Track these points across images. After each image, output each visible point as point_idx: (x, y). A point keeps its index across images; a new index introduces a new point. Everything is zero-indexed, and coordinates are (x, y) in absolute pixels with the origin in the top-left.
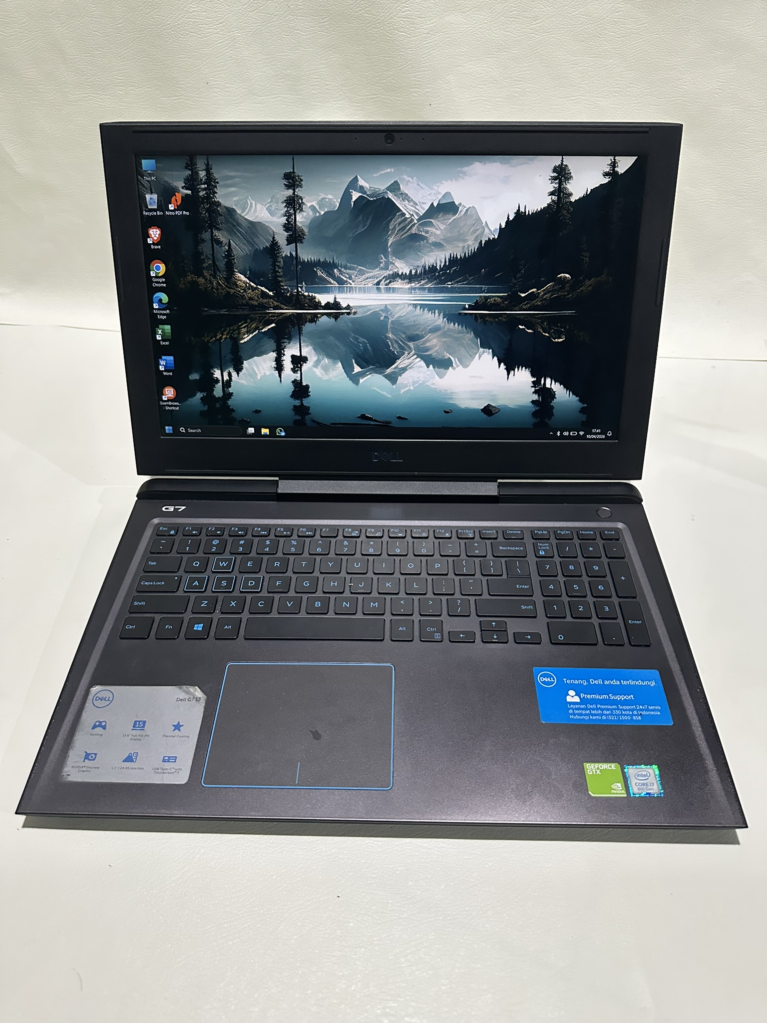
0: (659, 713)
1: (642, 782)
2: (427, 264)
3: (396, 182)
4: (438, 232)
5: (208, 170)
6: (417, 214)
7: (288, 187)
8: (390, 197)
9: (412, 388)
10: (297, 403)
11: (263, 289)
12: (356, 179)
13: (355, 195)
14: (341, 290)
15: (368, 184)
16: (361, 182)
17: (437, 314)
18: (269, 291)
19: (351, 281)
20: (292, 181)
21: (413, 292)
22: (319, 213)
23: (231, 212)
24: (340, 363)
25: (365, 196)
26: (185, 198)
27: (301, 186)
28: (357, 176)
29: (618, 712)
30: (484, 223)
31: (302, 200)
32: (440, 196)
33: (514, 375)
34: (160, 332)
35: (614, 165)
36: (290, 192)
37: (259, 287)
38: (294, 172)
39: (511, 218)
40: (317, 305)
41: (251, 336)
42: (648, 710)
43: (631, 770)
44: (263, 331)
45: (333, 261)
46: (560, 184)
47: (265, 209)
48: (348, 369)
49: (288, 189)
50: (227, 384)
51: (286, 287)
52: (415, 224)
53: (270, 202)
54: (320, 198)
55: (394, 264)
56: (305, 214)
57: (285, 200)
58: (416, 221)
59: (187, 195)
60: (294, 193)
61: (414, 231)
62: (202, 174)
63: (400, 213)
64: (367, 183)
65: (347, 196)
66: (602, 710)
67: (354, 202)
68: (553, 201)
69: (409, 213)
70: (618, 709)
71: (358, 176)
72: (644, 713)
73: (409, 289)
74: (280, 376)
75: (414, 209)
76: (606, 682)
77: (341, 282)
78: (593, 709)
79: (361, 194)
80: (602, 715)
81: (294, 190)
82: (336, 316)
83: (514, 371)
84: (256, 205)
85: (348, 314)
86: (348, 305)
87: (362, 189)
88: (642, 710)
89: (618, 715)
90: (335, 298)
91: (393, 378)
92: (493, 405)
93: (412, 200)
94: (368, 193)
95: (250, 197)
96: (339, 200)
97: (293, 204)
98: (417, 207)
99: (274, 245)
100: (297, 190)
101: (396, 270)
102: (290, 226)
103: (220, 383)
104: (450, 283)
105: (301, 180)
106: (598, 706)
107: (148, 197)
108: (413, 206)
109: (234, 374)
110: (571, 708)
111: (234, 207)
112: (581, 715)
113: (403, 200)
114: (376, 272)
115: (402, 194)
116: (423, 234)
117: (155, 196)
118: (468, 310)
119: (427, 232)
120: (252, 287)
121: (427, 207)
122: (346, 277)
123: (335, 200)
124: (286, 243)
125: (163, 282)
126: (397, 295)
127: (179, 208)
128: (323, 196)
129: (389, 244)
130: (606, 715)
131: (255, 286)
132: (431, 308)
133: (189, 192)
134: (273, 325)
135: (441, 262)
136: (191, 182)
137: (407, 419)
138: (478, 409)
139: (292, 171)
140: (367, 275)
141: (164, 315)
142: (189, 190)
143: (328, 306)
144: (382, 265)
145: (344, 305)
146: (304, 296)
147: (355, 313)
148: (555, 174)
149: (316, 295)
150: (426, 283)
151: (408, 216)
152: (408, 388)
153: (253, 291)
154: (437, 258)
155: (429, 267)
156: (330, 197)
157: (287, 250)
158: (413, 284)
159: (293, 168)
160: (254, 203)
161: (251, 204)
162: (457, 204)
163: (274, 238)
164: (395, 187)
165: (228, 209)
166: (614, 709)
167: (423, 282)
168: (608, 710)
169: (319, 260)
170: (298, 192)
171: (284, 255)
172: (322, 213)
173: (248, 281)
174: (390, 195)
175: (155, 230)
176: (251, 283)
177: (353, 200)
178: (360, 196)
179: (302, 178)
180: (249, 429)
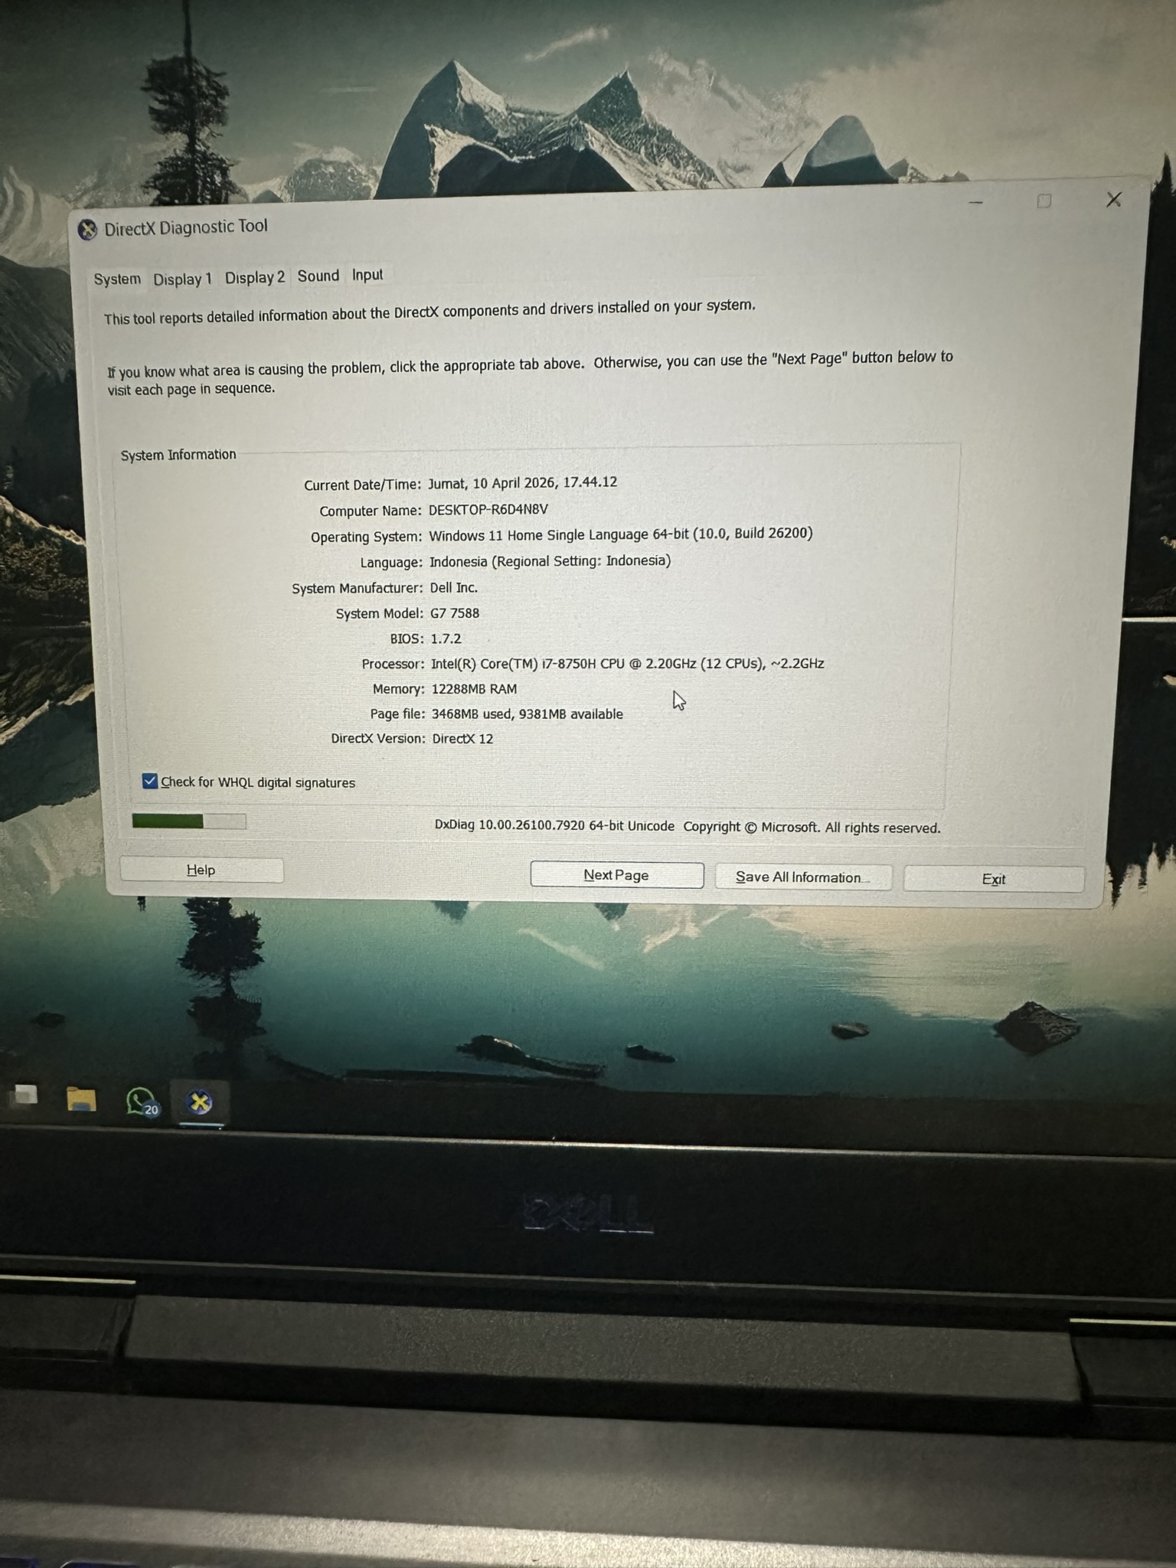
7: (166, 122)
8: (595, 147)
9: (691, 931)
12: (448, 79)
13: (447, 146)
15: (499, 98)
16: (474, 90)
20: (185, 98)
25: (486, 146)
27: (221, 119)
28: (450, 70)
31: (224, 173)
33: (1143, 883)
36: (177, 142)
37: (52, 528)
38: (189, 60)
41: (22, 723)
44: (69, 702)
49: (166, 130)
53: (96, 187)
54: (301, 161)
57: (156, 178)
60: (191, 147)
64: (496, 93)
67: (442, 173)
71: (460, 68)
79: (470, 141)
81: (192, 135)
83: (1144, 866)
84: (37, 201)
87: (473, 119)
92: (1050, 1006)
93: (691, 156)
94: (500, 134)
95: (12, 171)
96: (380, 170)
97: (191, 189)
100: (202, 136)
105: (222, 92)
108: (692, 183)
113: (653, 158)
115: (646, 132)
120: (26, 529)
123: (362, 169)
128: (309, 153)
131: (37, 525)
137: (669, 1060)
138: (981, 1025)
139: (181, 55)
152: (674, 932)
153: (29, 545)
156: (340, 154)
159: (188, 43)
160: (29, 188)
161: (18, 194)
162: (886, 164)
164: (615, 107)
170: (212, 140)
173: (10, 508)
174: (597, 141)
176: (23, 515)
177: (439, 165)
178: (467, 149)
179: (223, 82)
180: (19, 1088)
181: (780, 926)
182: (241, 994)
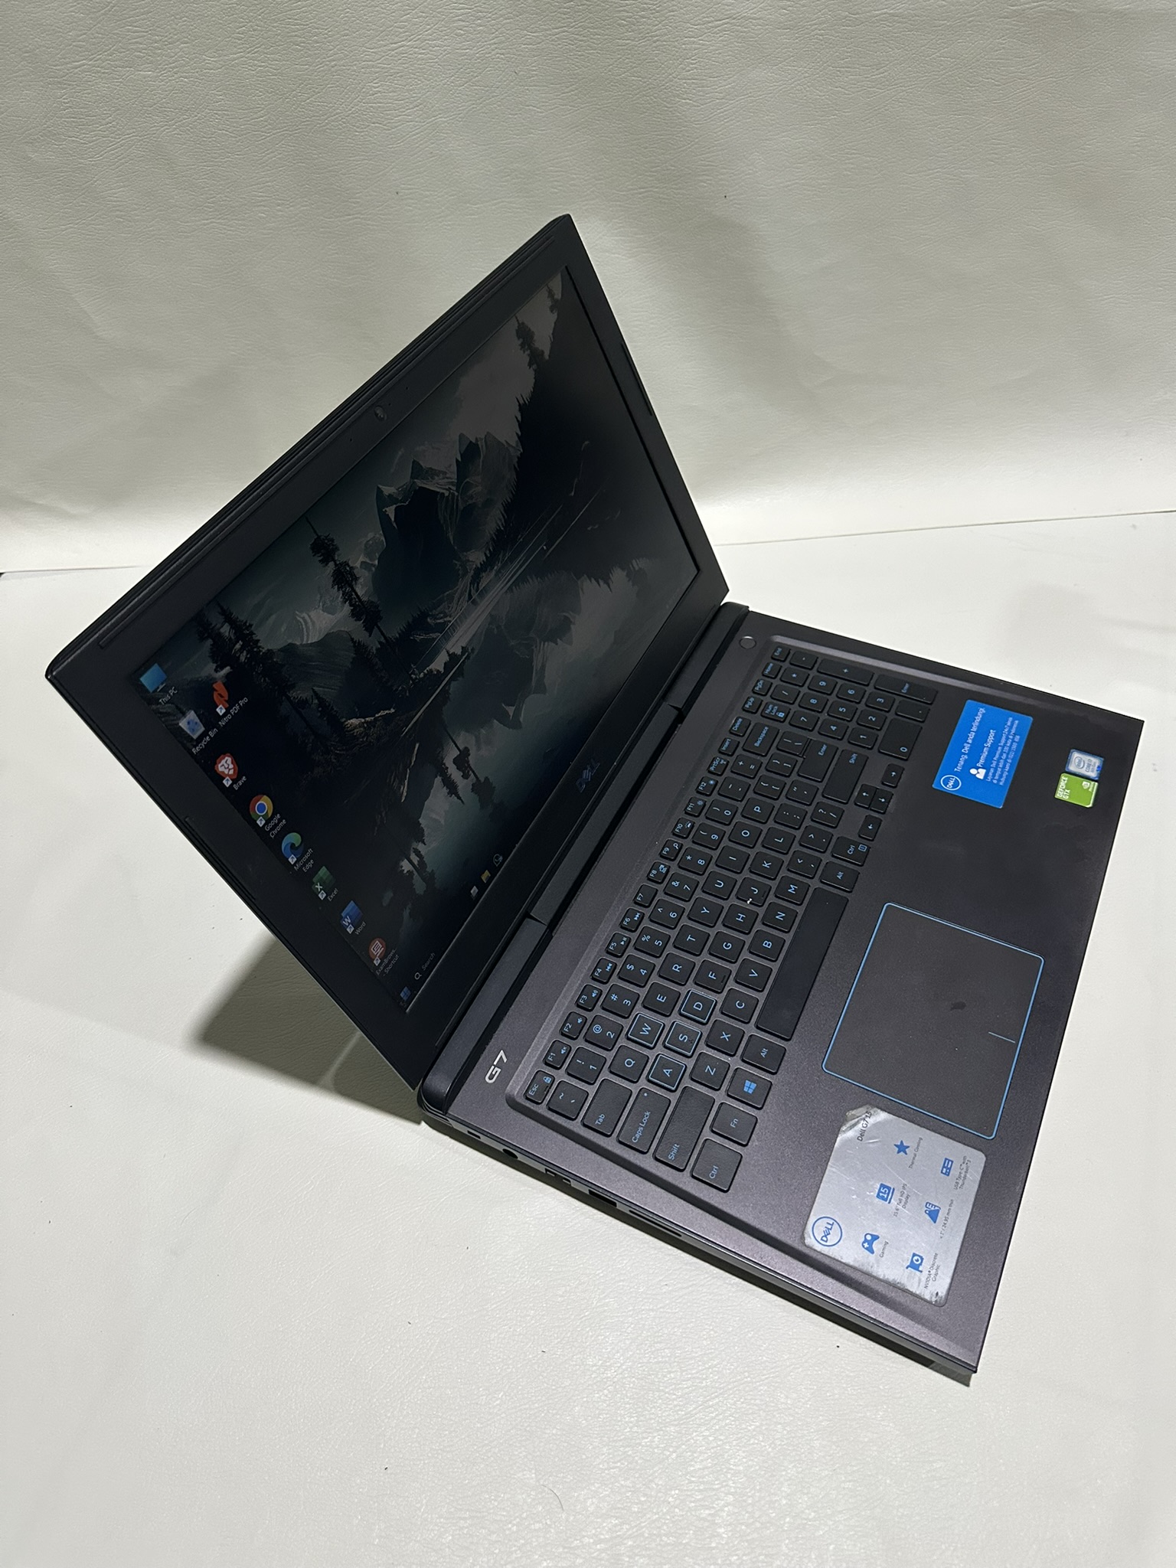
0: (1017, 722)
1: (1085, 766)
2: (492, 533)
3: (414, 462)
4: (479, 488)
5: (229, 619)
6: (452, 483)
7: (325, 561)
8: (420, 485)
10: (490, 808)
11: (382, 713)
12: (380, 491)
13: (391, 511)
14: (447, 638)
15: (393, 488)
16: (387, 490)
17: (530, 581)
18: (390, 710)
19: (448, 619)
20: (325, 550)
21: (500, 575)
22: (374, 566)
23: (289, 650)
24: (495, 721)
25: (399, 504)
26: (228, 681)
27: (337, 549)
28: (378, 488)
29: (1006, 749)
30: (505, 443)
31: (349, 566)
32: (458, 445)
33: (613, 583)
34: (319, 887)
35: (551, 294)
36: (331, 564)
37: (377, 715)
38: (319, 537)
39: (520, 418)
40: (438, 677)
41: (406, 783)
42: (1011, 727)
43: (1072, 768)
44: (412, 763)
45: (420, 611)
46: (530, 347)
47: (321, 612)
48: (503, 718)
49: (327, 565)
50: (421, 866)
51: (400, 688)
52: (457, 496)
53: (321, 598)
54: (362, 546)
55: (469, 561)
56: (361, 580)
57: (333, 581)
58: (456, 494)
59: (227, 676)
60: (336, 565)
61: (461, 507)
62: (226, 630)
63: (439, 496)
64: (391, 486)
65: (384, 518)
66: (1000, 758)
67: (395, 521)
68: (535, 371)
69: (447, 489)
70: (1003, 747)
71: (380, 486)
72: (1013, 731)
73: (496, 575)
74: (459, 798)
75: (446, 480)
76: (970, 741)
77: (441, 628)
78: (997, 765)
79: (395, 506)
80: (1006, 761)
81: (335, 561)
82: (460, 673)
84: (309, 616)
85: (468, 658)
86: (463, 648)
87: (392, 499)
88: (1009, 731)
89: (1010, 750)
90: (448, 652)
91: (541, 688)
93: (440, 471)
94: (399, 499)
95: (297, 613)
96: (381, 532)
97: (344, 578)
98: (448, 476)
99: (359, 647)
100: (336, 557)
101: (474, 566)
102: (360, 610)
103: (415, 872)
104: (520, 536)
105: (333, 540)
106: (995, 759)
107: (183, 724)
108: (444, 478)
109: (420, 847)
110: (992, 780)
111: (290, 641)
112: (1001, 776)
113: (433, 478)
114: (461, 585)
115: (427, 472)
116: (470, 502)
117: (192, 715)
118: (548, 549)
119: (471, 497)
120: (371, 722)
121: (454, 468)
122: (441, 618)
123: (378, 536)
124: (367, 634)
125: (280, 821)
126: (489, 595)
127: (230, 703)
128: (363, 541)
129: (452, 542)
130: (1007, 758)
131: (373, 718)
132: (521, 579)
133: (227, 669)
134: (417, 745)
135: (500, 520)
136: (221, 655)
139: (316, 537)
140: (457, 596)
141: (308, 860)
142: (226, 667)
143: (448, 667)
144: (460, 572)
145: (459, 652)
146: (421, 679)
147: (473, 649)
148: (521, 340)
149: (430, 667)
150: (504, 556)
151: (447, 494)
153: (374, 727)
154: (493, 521)
155: (495, 535)
156: (370, 535)
157: (373, 643)
158: (495, 568)
159: (315, 532)
160: (305, 615)
161: (303, 618)
162: (474, 441)
163: (352, 639)
164: (418, 471)
165: (283, 650)
166: (1003, 749)
167: (501, 556)
168: (1001, 754)
169: (408, 622)
170: (340, 557)
171: (375, 652)
172: (376, 562)
173: (363, 720)
174: (419, 483)
175: (223, 762)
176: (367, 719)
177: (393, 519)
178: (396, 509)
179: (331, 536)
180: (472, 891)
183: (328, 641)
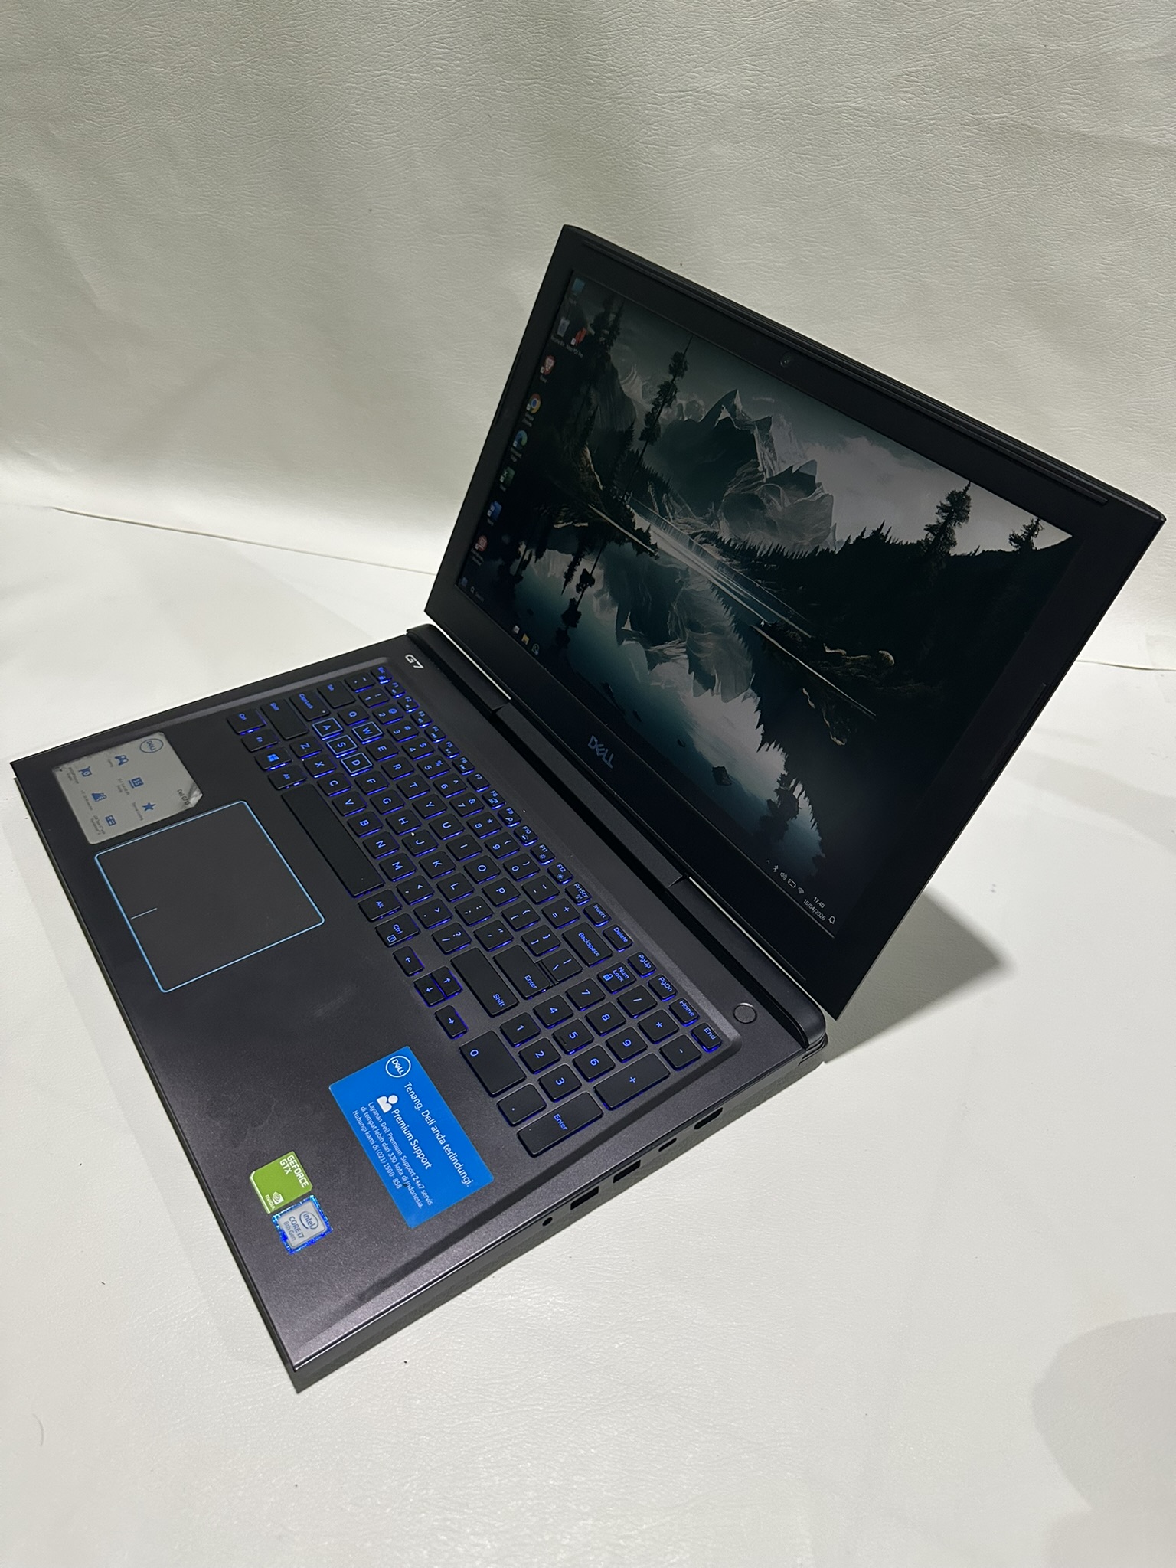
0: (420, 1206)
1: (299, 1223)
2: (750, 542)
3: (770, 418)
4: (780, 508)
5: (618, 315)
6: (771, 472)
7: (671, 371)
8: (755, 434)
9: (663, 687)
10: (563, 626)
11: (598, 477)
12: (734, 394)
13: (725, 414)
14: (658, 524)
15: (742, 407)
16: (737, 401)
17: (729, 612)
18: (602, 484)
19: (671, 517)
20: (678, 367)
21: (720, 568)
22: (683, 418)
23: (614, 372)
24: (617, 608)
25: (732, 419)
26: (588, 336)
27: (682, 376)
28: (736, 391)
29: (394, 1159)
30: (833, 525)
31: (676, 393)
32: (804, 462)
33: (767, 750)
34: (506, 473)
35: (1032, 530)
36: (671, 377)
37: (596, 473)
38: (684, 355)
39: (866, 536)
40: (630, 525)
41: (564, 524)
42: (418, 1192)
44: (576, 525)
45: (667, 484)
46: (948, 520)
47: (641, 386)
49: (670, 373)
50: (524, 564)
51: (615, 488)
52: (762, 483)
53: (649, 380)
54: (692, 399)
55: (719, 521)
56: (670, 411)
57: (662, 385)
58: (764, 480)
59: (590, 334)
60: (672, 381)
61: (757, 491)
62: (612, 317)
63: (755, 460)
64: (742, 404)
65: (716, 411)
66: (387, 1140)
67: (719, 421)
68: (927, 540)
69: (763, 467)
70: (398, 1157)
71: (738, 392)
72: (410, 1189)
73: (718, 561)
74: (565, 585)
75: (770, 463)
76: (434, 1130)
77: (663, 513)
78: (381, 1131)
79: (729, 415)
80: (378, 1142)
81: (675, 377)
82: (640, 550)
83: (770, 745)
84: (635, 378)
85: (652, 554)
86: (656, 544)
87: (733, 410)
88: (413, 1184)
89: (389, 1161)
90: (649, 528)
92: (728, 772)
93: (774, 450)
94: (737, 418)
95: (635, 366)
96: (707, 412)
97: (667, 394)
98: (774, 462)
99: (629, 432)
100: (676, 379)
101: (717, 531)
102: (652, 418)
103: (519, 561)
104: (760, 581)
105: (686, 369)
106: (390, 1135)
107: (563, 320)
108: (771, 459)
109: (533, 557)
110: (369, 1108)
111: (619, 370)
112: (364, 1121)
113: (766, 446)
114: (697, 520)
115: (768, 437)
116: (764, 501)
117: (567, 323)
118: (762, 628)
119: (769, 501)
120: (591, 470)
121: (784, 468)
122: (669, 509)
123: (703, 409)
124: (639, 436)
125: (531, 421)
126: (703, 562)
127: (578, 346)
128: (695, 398)
129: (726, 494)
130: (382, 1149)
131: (593, 470)
132: (728, 601)
133: (593, 332)
134: (586, 524)
135: (764, 549)
136: (600, 322)
137: (640, 720)
138: (710, 765)
139: (683, 353)
140: (689, 519)
141: (516, 457)
142: (595, 330)
143: (639, 533)
144: (707, 515)
145: (653, 542)
146: (626, 507)
147: (657, 558)
148: (948, 503)
149: (635, 514)
150: (737, 566)
151: (760, 469)
152: (659, 684)
153: (589, 475)
154: (762, 541)
155: (749, 548)
156: (701, 403)
157: (636, 445)
158: (724, 559)
159: (686, 350)
160: (636, 372)
161: (634, 373)
162: (817, 482)
163: (633, 424)
164: (765, 424)
165: (612, 367)
166: (396, 1154)
167: (735, 562)
168: (390, 1146)
169: (657, 474)
170: (679, 382)
171: (631, 450)
172: (686, 419)
173: (590, 462)
174: (756, 432)
175: (551, 360)
176: (592, 465)
177: (720, 419)
178: (728, 417)
179: (688, 366)
180: (516, 627)
181: (682, 699)
182: (569, 634)
183: (625, 401)
